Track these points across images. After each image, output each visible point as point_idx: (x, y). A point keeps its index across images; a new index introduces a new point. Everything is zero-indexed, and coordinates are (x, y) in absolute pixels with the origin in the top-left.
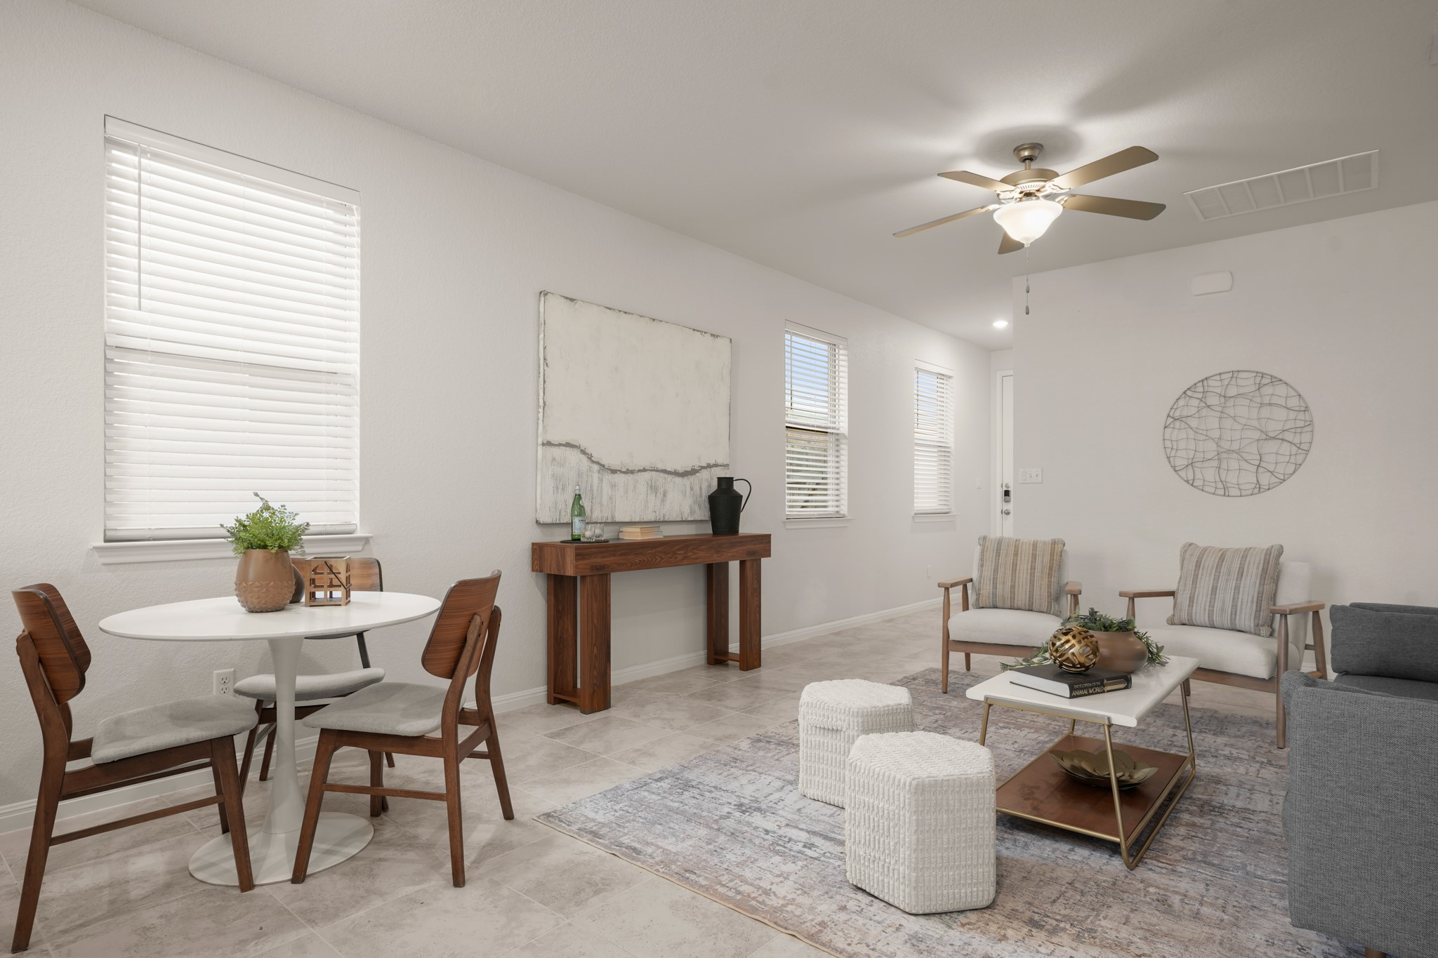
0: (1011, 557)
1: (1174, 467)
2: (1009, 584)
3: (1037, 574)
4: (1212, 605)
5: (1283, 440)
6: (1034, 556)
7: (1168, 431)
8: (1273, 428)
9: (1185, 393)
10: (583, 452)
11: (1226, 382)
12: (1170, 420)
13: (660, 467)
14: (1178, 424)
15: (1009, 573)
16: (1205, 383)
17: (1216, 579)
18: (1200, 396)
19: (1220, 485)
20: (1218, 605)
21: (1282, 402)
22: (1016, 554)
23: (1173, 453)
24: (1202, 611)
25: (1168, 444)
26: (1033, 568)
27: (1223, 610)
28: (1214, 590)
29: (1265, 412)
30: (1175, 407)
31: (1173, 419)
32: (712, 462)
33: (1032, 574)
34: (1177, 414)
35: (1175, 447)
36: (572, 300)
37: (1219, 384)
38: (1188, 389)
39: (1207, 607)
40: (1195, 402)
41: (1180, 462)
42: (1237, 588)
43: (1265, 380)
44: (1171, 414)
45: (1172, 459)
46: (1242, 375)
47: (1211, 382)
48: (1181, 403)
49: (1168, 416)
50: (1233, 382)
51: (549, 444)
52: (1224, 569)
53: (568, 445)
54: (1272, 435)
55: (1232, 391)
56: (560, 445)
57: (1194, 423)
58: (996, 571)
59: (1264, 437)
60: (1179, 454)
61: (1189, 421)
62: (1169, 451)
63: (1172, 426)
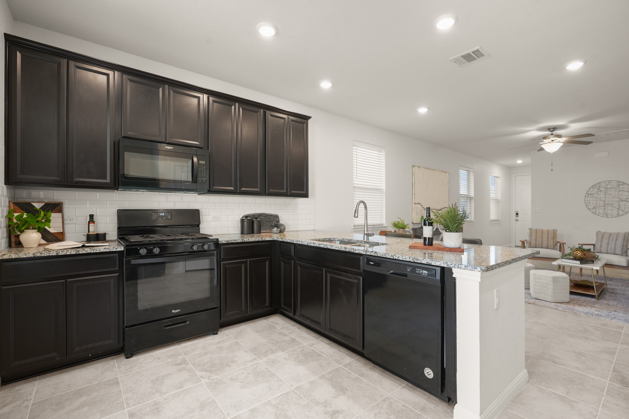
0: (541, 235)
1: (588, 209)
2: (541, 241)
3: (550, 238)
4: (607, 247)
5: (627, 201)
6: (548, 234)
7: (586, 198)
8: (624, 197)
9: (592, 187)
10: (421, 205)
11: (607, 184)
12: (587, 195)
13: (435, 208)
14: (590, 196)
15: (541, 238)
16: (599, 184)
17: (609, 240)
18: (598, 188)
19: (605, 214)
20: (609, 247)
21: (627, 190)
22: (542, 233)
23: (588, 204)
24: (604, 249)
25: (586, 202)
26: (548, 237)
27: (611, 249)
28: (608, 244)
29: (621, 193)
30: (589, 191)
31: (588, 194)
32: (445, 207)
33: (548, 239)
34: (590, 193)
35: (589, 202)
36: (419, 167)
37: (605, 184)
38: (594, 186)
39: (606, 248)
40: (596, 190)
41: (590, 207)
42: (616, 243)
43: (619, 183)
44: (587, 193)
45: (588, 206)
46: (612, 182)
47: (601, 184)
48: (591, 190)
49: (586, 193)
50: (609, 184)
51: (415, 203)
52: (611, 238)
53: (419, 204)
54: (623, 200)
55: (609, 186)
56: (417, 204)
57: (596, 196)
58: (536, 238)
59: (620, 200)
60: (590, 204)
61: (594, 195)
62: (586, 204)
63: (588, 196)
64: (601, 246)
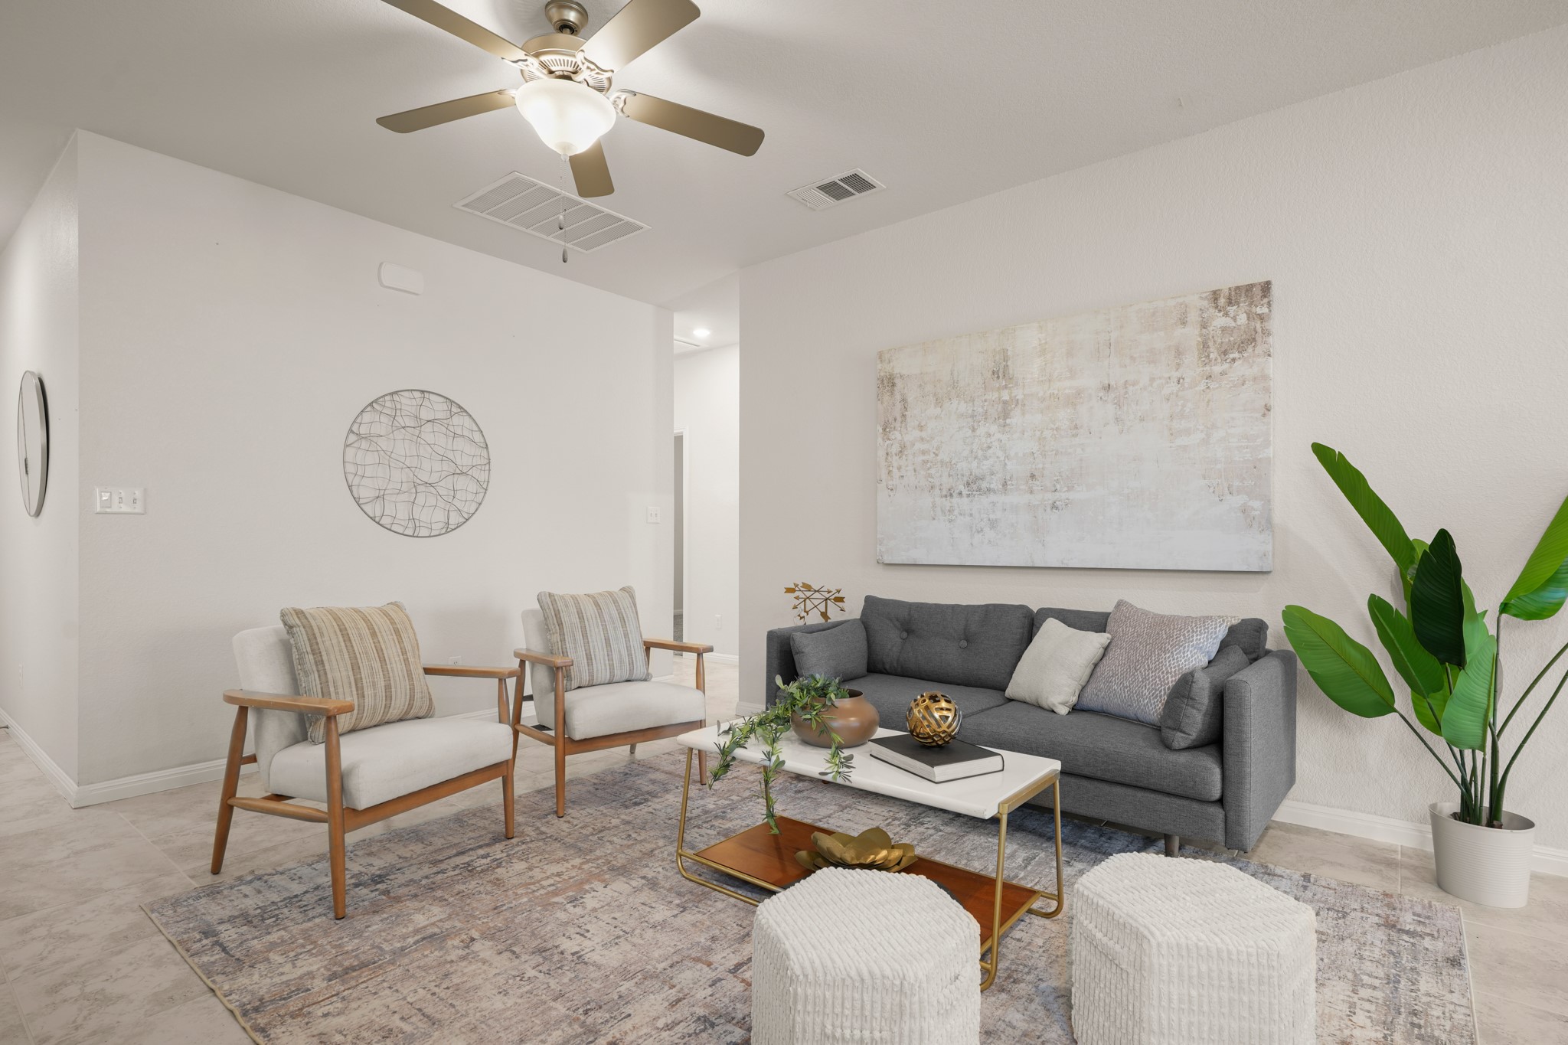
1: (357, 500)
5: (471, 476)
7: (350, 451)
8: (464, 462)
9: (371, 404)
11: (418, 403)
12: (352, 438)
14: (364, 444)
16: (395, 397)
18: (391, 412)
19: (411, 523)
21: (468, 434)
23: (356, 481)
25: (350, 468)
29: (458, 443)
30: (359, 420)
31: (355, 435)
34: (363, 430)
35: (359, 473)
37: (411, 402)
38: (375, 402)
40: (386, 420)
41: (365, 493)
43: (452, 408)
44: (355, 429)
45: (354, 489)
46: (432, 397)
47: (400, 398)
48: (367, 417)
49: (351, 431)
50: (426, 403)
54: (464, 469)
55: (425, 414)
57: (383, 443)
59: (458, 471)
60: (365, 482)
61: (380, 441)
62: (350, 477)
63: (356, 445)
64: (589, 657)
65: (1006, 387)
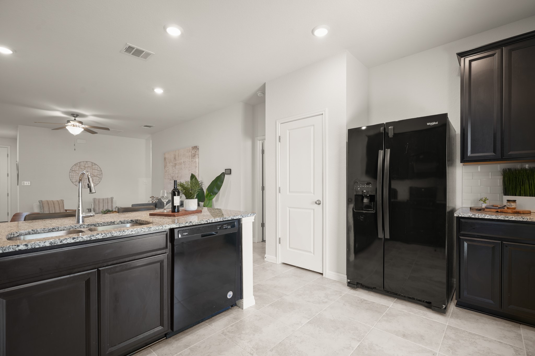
0: (53, 205)
1: (72, 182)
3: (61, 208)
5: (97, 177)
6: (59, 204)
7: (71, 173)
8: (95, 174)
9: (75, 165)
11: (85, 164)
12: (71, 171)
14: (73, 172)
15: (53, 209)
16: (80, 163)
18: (79, 166)
19: (84, 186)
21: (97, 169)
22: (54, 204)
23: (72, 178)
25: (71, 176)
26: (59, 207)
29: (94, 171)
31: (72, 170)
34: (73, 169)
35: (73, 177)
37: (83, 164)
38: (76, 164)
40: (78, 167)
41: (73, 181)
43: (93, 164)
44: (71, 169)
45: (71, 180)
46: (88, 162)
47: (81, 163)
48: (74, 167)
49: (71, 170)
50: (87, 164)
54: (95, 175)
55: (86, 166)
59: (93, 176)
60: (73, 179)
61: (77, 171)
62: (71, 178)
63: (72, 172)
65: (175, 161)
